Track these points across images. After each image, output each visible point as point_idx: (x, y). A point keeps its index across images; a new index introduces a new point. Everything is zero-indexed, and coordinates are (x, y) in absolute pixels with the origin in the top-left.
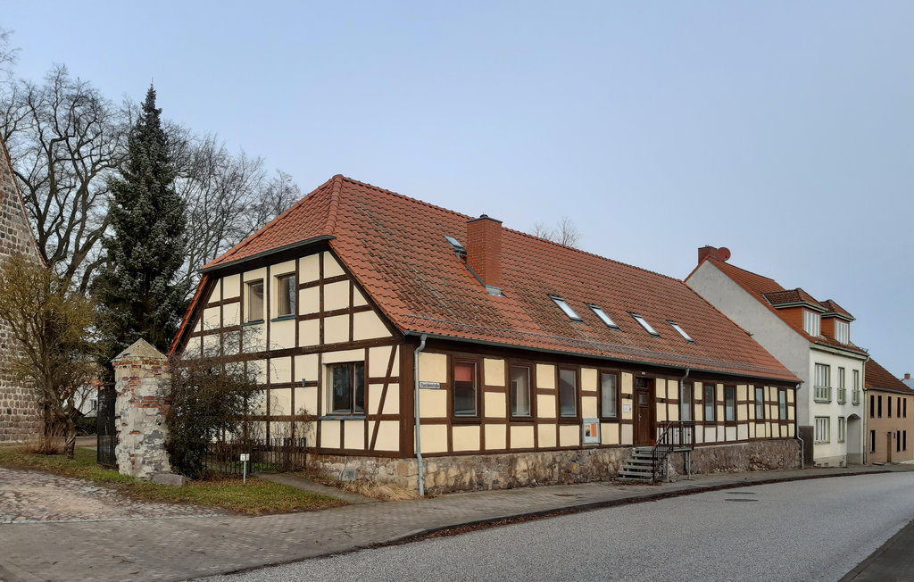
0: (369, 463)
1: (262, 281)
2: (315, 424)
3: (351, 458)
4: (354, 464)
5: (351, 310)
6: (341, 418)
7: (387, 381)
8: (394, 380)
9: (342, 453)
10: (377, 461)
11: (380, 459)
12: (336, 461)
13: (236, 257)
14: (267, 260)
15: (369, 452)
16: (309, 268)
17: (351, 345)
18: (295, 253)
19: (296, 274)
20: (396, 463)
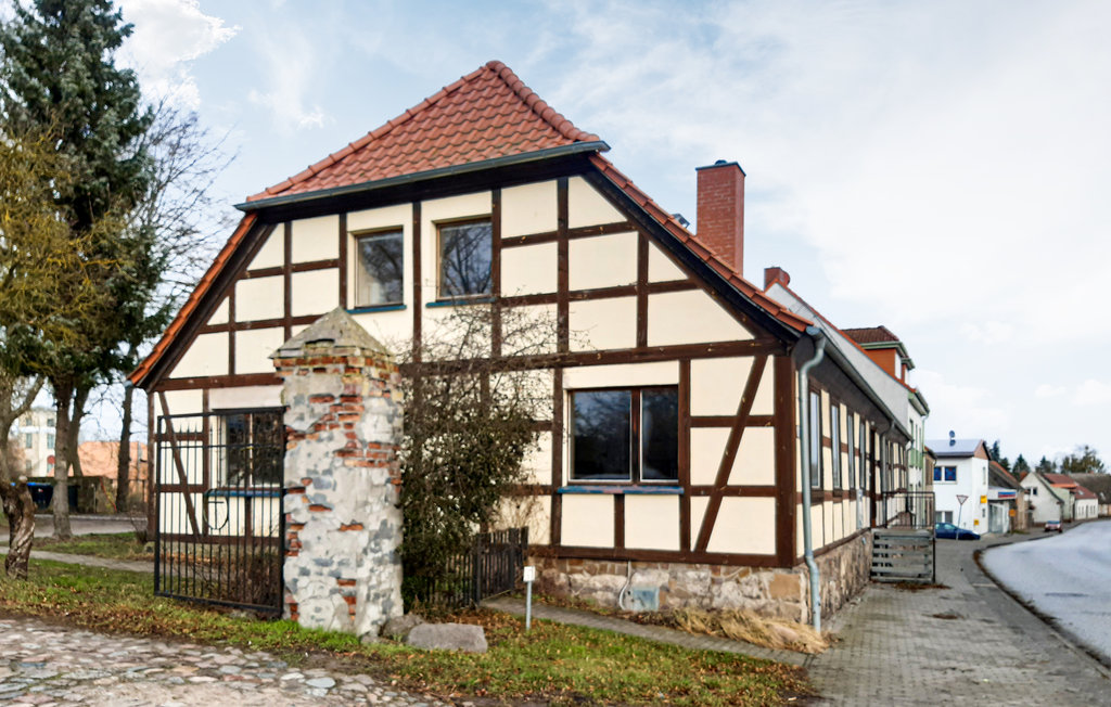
0: (694, 578)
1: (399, 230)
2: (546, 501)
3: (641, 565)
4: (650, 579)
5: (643, 289)
6: (619, 490)
7: (741, 421)
8: (760, 421)
9: (619, 555)
10: (715, 571)
11: (723, 569)
12: (603, 570)
13: (313, 187)
14: (416, 191)
15: (692, 554)
16: (529, 207)
17: (643, 353)
18: (495, 178)
19: (494, 218)
20: (766, 576)
